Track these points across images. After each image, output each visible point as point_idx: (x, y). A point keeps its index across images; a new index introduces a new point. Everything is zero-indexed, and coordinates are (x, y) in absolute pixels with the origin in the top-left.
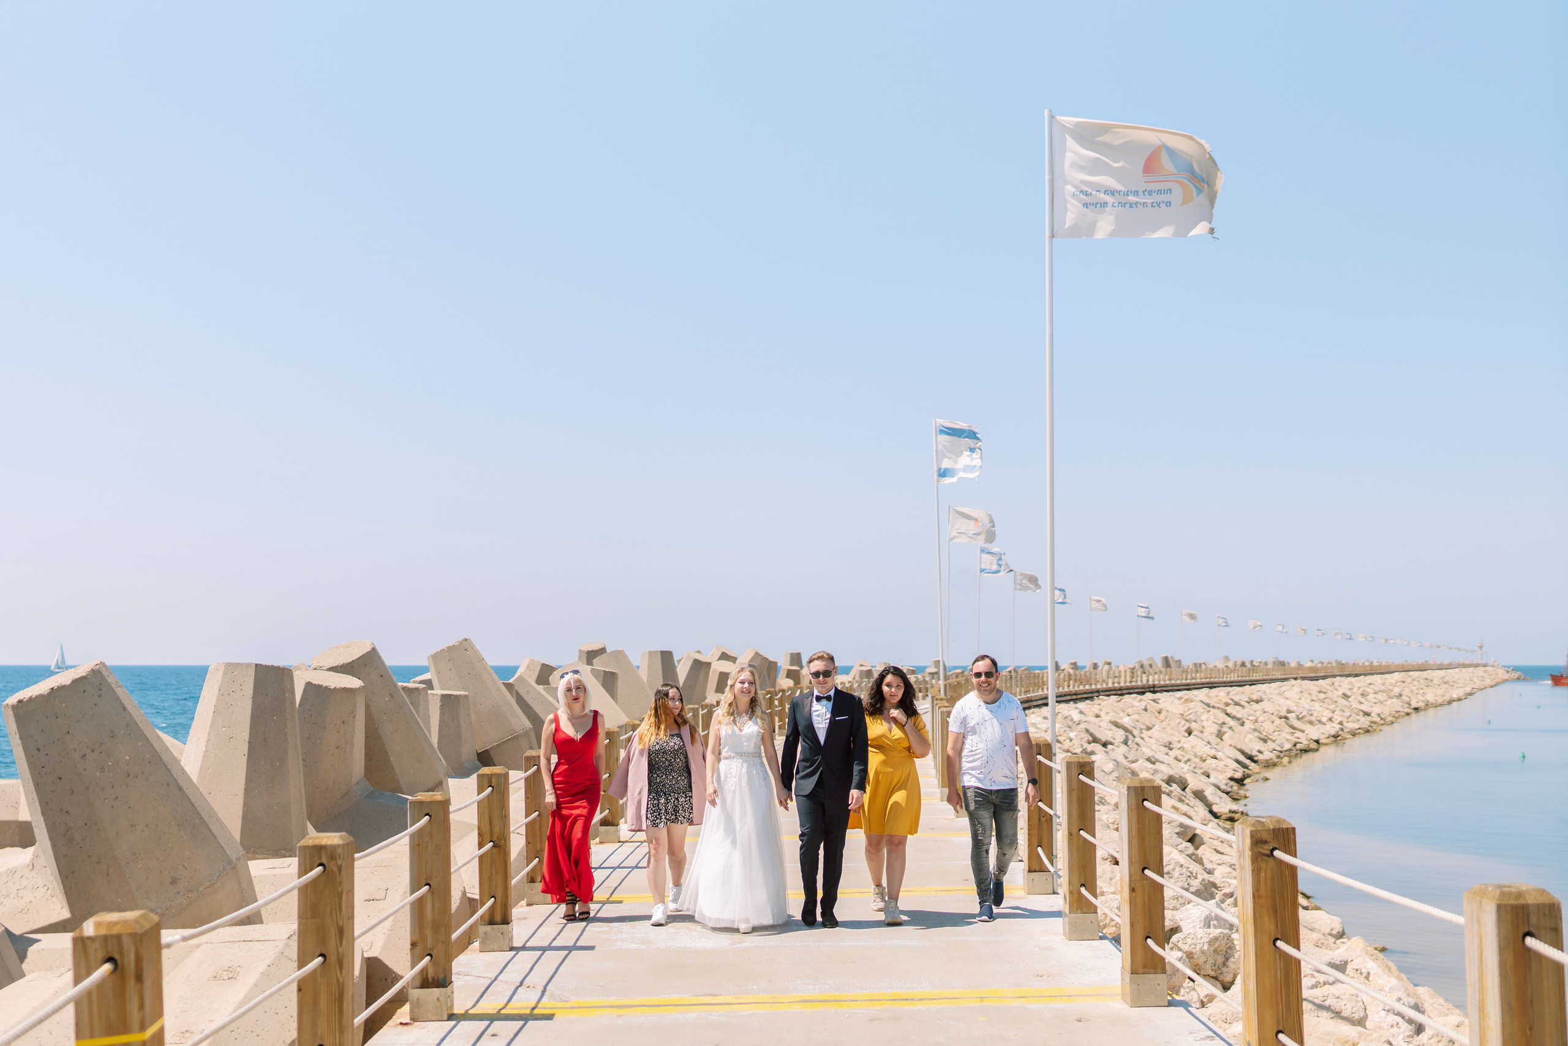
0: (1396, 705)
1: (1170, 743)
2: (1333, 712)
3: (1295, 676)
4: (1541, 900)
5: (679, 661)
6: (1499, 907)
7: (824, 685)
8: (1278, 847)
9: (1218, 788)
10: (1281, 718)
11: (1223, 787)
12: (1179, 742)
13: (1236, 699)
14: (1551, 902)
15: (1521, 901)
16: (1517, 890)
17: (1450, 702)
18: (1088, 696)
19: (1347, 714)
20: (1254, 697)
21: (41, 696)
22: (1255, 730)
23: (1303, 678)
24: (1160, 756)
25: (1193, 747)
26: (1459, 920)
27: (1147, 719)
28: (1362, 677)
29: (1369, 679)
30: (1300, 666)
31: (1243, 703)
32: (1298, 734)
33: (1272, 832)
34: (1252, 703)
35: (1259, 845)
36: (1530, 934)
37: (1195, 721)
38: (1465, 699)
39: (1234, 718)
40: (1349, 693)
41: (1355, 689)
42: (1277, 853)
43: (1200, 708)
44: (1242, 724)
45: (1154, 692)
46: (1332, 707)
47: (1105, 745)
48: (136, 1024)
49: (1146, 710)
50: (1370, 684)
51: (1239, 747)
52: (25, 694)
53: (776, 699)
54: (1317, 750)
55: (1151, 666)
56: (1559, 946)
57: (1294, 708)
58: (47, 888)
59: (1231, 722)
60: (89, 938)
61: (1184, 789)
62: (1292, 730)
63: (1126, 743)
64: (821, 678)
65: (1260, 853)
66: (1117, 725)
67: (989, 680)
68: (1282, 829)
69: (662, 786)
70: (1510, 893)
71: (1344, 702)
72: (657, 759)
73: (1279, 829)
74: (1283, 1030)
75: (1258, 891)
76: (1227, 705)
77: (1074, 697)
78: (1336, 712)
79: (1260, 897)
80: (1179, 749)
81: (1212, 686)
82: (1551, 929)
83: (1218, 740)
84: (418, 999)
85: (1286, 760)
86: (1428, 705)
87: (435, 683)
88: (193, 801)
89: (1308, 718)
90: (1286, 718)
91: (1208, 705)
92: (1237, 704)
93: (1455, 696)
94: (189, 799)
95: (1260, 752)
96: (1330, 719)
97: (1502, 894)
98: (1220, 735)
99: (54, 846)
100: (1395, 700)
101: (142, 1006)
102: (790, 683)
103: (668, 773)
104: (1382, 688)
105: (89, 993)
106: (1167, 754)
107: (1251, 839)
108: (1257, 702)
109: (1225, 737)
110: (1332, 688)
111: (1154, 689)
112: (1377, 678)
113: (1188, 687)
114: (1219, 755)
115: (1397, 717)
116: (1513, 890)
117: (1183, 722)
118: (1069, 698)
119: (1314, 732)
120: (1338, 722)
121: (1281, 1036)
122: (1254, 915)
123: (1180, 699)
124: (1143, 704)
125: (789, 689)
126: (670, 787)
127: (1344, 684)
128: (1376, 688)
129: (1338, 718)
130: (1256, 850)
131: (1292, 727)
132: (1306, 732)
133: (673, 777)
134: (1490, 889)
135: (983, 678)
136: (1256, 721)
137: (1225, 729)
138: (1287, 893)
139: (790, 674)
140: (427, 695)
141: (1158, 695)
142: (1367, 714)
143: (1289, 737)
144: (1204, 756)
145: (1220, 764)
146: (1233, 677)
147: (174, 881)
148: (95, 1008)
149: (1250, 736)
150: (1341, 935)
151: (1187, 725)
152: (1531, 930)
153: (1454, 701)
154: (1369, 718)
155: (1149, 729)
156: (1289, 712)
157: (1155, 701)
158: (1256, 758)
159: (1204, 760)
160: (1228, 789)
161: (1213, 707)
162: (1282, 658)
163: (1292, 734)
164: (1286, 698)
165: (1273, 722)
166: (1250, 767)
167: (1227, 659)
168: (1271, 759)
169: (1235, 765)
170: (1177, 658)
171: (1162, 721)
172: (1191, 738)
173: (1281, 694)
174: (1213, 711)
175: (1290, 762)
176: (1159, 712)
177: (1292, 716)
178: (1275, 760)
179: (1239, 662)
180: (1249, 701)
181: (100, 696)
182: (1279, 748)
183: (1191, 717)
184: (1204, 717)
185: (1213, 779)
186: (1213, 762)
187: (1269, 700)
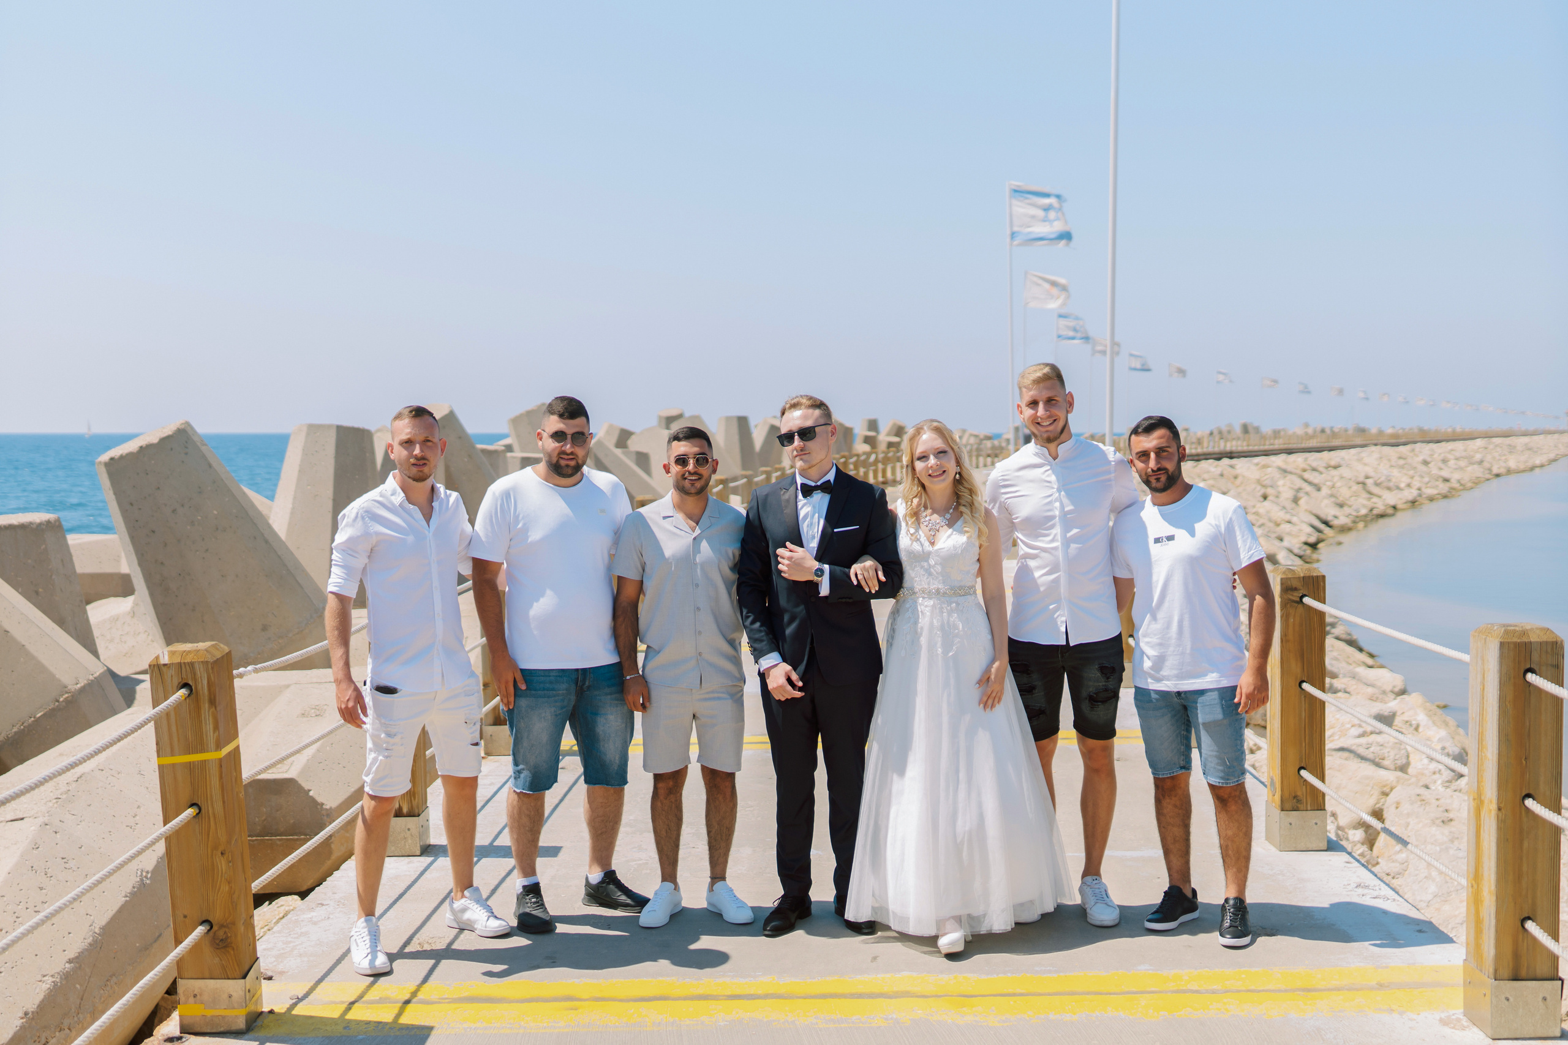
0: (1475, 471)
2: (1412, 477)
3: (1375, 442)
4: (1545, 638)
5: (756, 426)
6: (1502, 644)
8: (1307, 594)
9: (1291, 551)
10: (1358, 483)
11: (1296, 551)
12: (1254, 506)
13: (1314, 464)
14: (1555, 640)
15: (1525, 639)
16: (1521, 629)
17: (1532, 469)
19: (1426, 479)
20: (1333, 463)
21: (130, 454)
22: (1332, 496)
23: (1384, 445)
25: (1268, 512)
26: (1466, 658)
28: (1443, 444)
29: (1451, 445)
30: (1381, 433)
31: (1321, 469)
32: (1375, 499)
33: (1302, 580)
34: (1330, 469)
35: (1289, 592)
36: (1531, 670)
37: (1271, 486)
38: (1548, 465)
39: (1310, 483)
40: (1429, 459)
41: (1436, 456)
42: (1307, 600)
43: (1277, 475)
44: (1319, 489)
45: (1231, 458)
46: (1411, 472)
48: (212, 745)
49: (1222, 475)
50: (1452, 450)
51: (1315, 511)
52: (116, 452)
53: (851, 463)
54: (1393, 515)
55: (1229, 432)
56: (1560, 682)
57: (1372, 474)
58: (147, 634)
59: (1308, 488)
60: (165, 665)
62: (1368, 496)
65: (1290, 600)
68: (1312, 576)
70: (1514, 632)
71: (1423, 468)
73: (1309, 577)
74: (1305, 766)
75: (1286, 635)
76: (1304, 470)
78: (1415, 478)
79: (1287, 641)
80: (1254, 513)
81: (1290, 452)
82: (1552, 666)
83: (1294, 505)
84: (491, 735)
85: (1361, 525)
86: (1509, 472)
87: (516, 447)
88: (279, 553)
89: (1385, 484)
90: (1364, 484)
91: (1285, 471)
92: (1314, 470)
93: (1538, 462)
94: (275, 551)
95: (1336, 517)
96: (1409, 485)
97: (1507, 632)
98: (1296, 500)
99: (152, 595)
100: (1475, 466)
101: (216, 728)
102: (866, 448)
104: (1464, 454)
105: (167, 714)
107: (1281, 587)
108: (1335, 467)
109: (1302, 502)
110: (1411, 454)
111: (1231, 455)
112: (1459, 445)
113: (1267, 453)
114: (1295, 519)
115: (1477, 482)
116: (1517, 629)
117: (1259, 488)
119: (1391, 498)
120: (1416, 487)
121: (1303, 773)
122: (1282, 658)
123: (1257, 464)
124: (1218, 471)
125: (864, 453)
127: (1424, 450)
128: (1458, 454)
129: (1416, 483)
130: (1285, 597)
131: (1370, 493)
132: (1384, 497)
134: (1495, 628)
136: (1333, 487)
137: (1301, 494)
138: (1315, 637)
139: (868, 440)
140: (505, 457)
141: (1234, 461)
142: (1446, 480)
143: (1365, 502)
144: (1279, 520)
145: (1295, 529)
146: (1313, 443)
147: (265, 628)
148: (174, 728)
149: (1326, 501)
150: (1403, 692)
151: (1263, 491)
152: (1532, 666)
153: (1537, 467)
154: (1448, 484)
156: (1367, 477)
157: (1232, 467)
158: (1331, 523)
159: (1278, 525)
160: (1302, 553)
161: (1291, 473)
162: (1362, 425)
163: (1369, 499)
164: (1365, 464)
165: (1350, 487)
166: (1325, 532)
167: (1307, 425)
168: (1346, 524)
169: (1309, 530)
170: (1256, 424)
171: (1238, 486)
172: (1266, 503)
173: (1360, 460)
174: (1290, 477)
175: (1366, 526)
176: (1236, 477)
177: (1369, 482)
178: (1351, 525)
179: (1319, 429)
180: (1328, 467)
181: (186, 454)
182: (1355, 513)
183: (1268, 482)
184: (1281, 483)
185: (1286, 543)
186: (1286, 527)
187: (1348, 466)
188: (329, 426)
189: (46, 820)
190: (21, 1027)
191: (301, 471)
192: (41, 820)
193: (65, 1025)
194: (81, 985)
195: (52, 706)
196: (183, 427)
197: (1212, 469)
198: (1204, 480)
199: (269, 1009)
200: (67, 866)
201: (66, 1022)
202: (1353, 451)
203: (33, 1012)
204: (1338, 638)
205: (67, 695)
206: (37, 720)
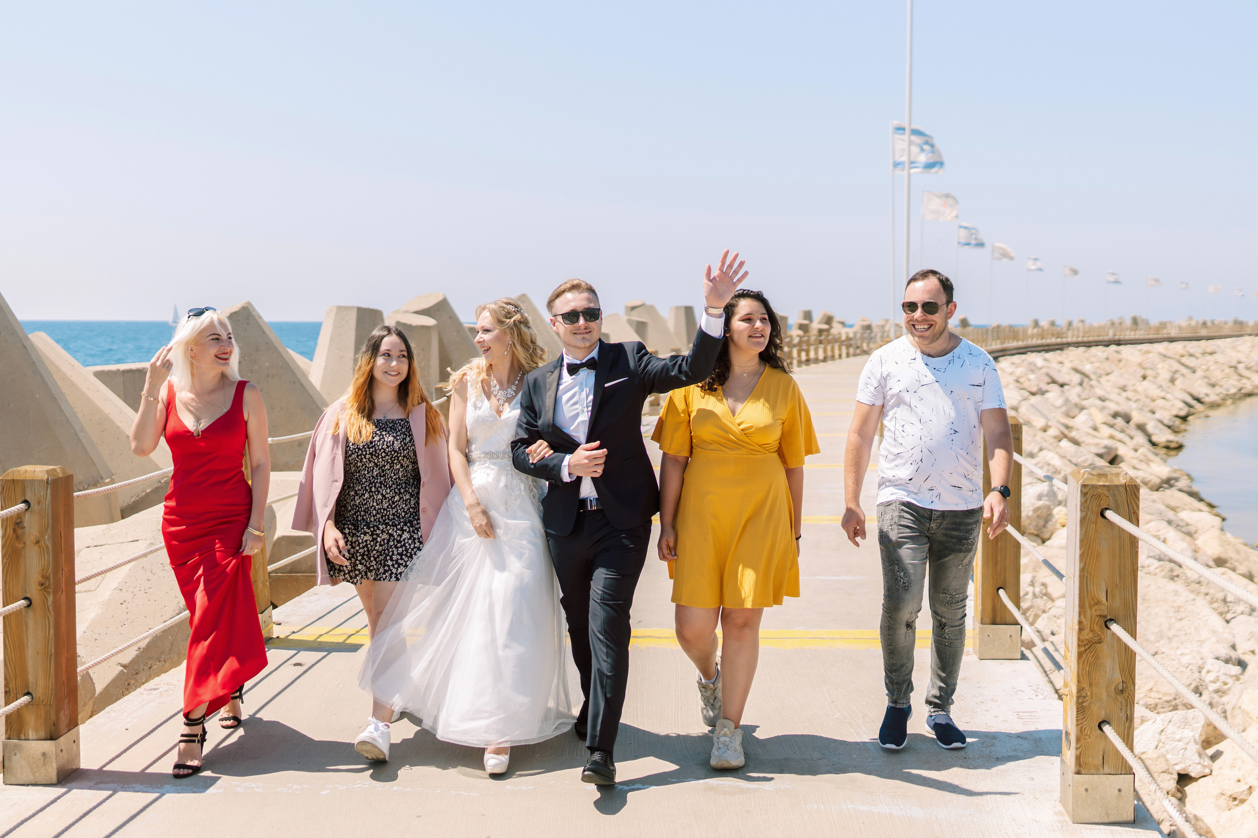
1: (1125, 386)
7: (586, 336)
9: (1161, 422)
10: (1231, 367)
11: (1166, 422)
12: (1134, 385)
13: (1192, 351)
18: (1060, 347)
20: (1209, 350)
22: (1205, 377)
24: (1113, 396)
25: (1145, 390)
27: (1107, 367)
31: (1197, 355)
32: (1244, 381)
34: (1206, 354)
37: (1151, 369)
39: (1186, 366)
43: (1157, 359)
44: (1194, 372)
45: (1118, 345)
47: (1062, 386)
49: (1107, 359)
51: (1189, 390)
55: (1121, 324)
57: (1243, 359)
59: (1184, 370)
61: (1128, 422)
62: (1239, 378)
63: (1081, 384)
64: (582, 321)
66: (1076, 370)
67: (930, 317)
69: (364, 511)
72: (359, 464)
76: (1183, 356)
77: (1046, 348)
80: (1133, 390)
83: (1170, 384)
85: (1229, 402)
89: (1254, 368)
90: (1235, 368)
91: (1165, 356)
92: (1191, 355)
95: (1207, 395)
98: (1172, 381)
103: (373, 489)
106: (1119, 394)
108: (1211, 354)
109: (1178, 382)
111: (1119, 343)
113: (1151, 341)
114: (1169, 396)
117: (1139, 369)
118: (1041, 348)
123: (1140, 350)
124: (1104, 355)
126: (378, 513)
131: (1241, 375)
132: (1253, 379)
133: (383, 496)
135: (918, 314)
136: (1207, 370)
137: (1177, 376)
139: (802, 327)
141: (1122, 347)
143: (1235, 383)
144: (1154, 397)
145: (1168, 404)
149: (1200, 382)
151: (1142, 372)
155: (1108, 374)
156: (1239, 362)
157: (1118, 352)
158: (1203, 400)
159: (1153, 400)
160: (1171, 424)
161: (1170, 358)
162: (1240, 318)
163: (1239, 380)
164: (1239, 351)
165: (1223, 371)
166: (1196, 407)
167: (1190, 318)
168: (1216, 401)
169: (1181, 405)
170: (1144, 317)
171: (1121, 368)
172: (1145, 383)
173: (1234, 348)
174: (1169, 361)
175: (1233, 403)
176: (1120, 361)
177: (1241, 367)
178: (1220, 401)
179: (1201, 321)
180: (1204, 353)
181: (248, 324)
182: (1225, 392)
183: (1148, 365)
184: (1160, 366)
185: (1158, 415)
186: (1161, 402)
187: (1223, 352)
188: (352, 308)
189: (152, 541)
190: (136, 656)
191: (332, 340)
192: (149, 541)
193: (162, 659)
194: (172, 637)
195: (156, 486)
196: (246, 305)
197: (1100, 354)
198: (1092, 363)
199: (277, 636)
200: (164, 568)
201: (163, 657)
202: (1229, 340)
203: (143, 648)
204: (1181, 490)
205: (166, 479)
206: (147, 494)
